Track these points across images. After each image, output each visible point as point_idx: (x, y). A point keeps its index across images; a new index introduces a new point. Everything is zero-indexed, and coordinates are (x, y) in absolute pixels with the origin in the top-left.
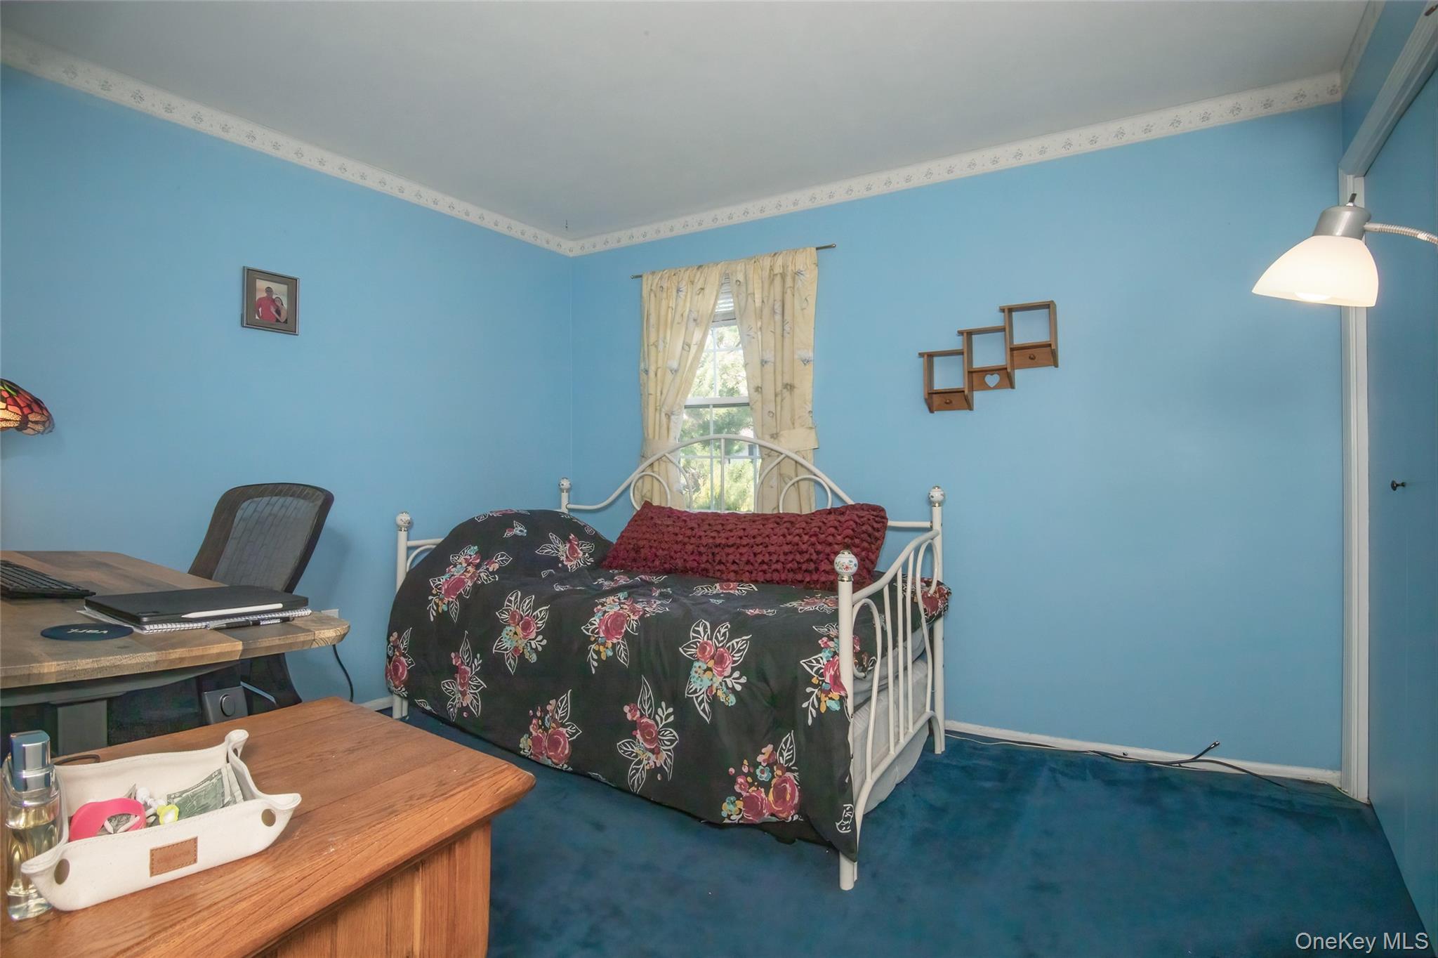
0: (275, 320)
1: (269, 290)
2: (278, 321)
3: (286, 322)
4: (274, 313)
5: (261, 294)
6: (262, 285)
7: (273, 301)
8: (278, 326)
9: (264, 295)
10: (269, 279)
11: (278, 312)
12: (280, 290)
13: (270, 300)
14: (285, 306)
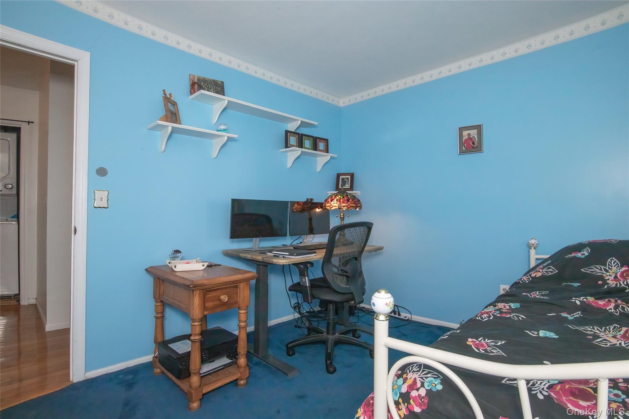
0: (472, 148)
1: (469, 134)
2: (473, 147)
3: (477, 147)
4: (472, 144)
5: (465, 137)
6: (465, 133)
7: (471, 139)
8: (474, 150)
9: (467, 137)
10: (469, 129)
11: (473, 143)
12: (474, 133)
13: (470, 139)
14: (476, 139)
